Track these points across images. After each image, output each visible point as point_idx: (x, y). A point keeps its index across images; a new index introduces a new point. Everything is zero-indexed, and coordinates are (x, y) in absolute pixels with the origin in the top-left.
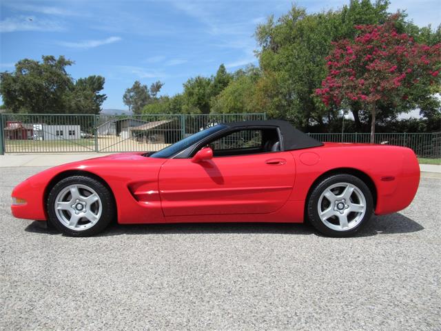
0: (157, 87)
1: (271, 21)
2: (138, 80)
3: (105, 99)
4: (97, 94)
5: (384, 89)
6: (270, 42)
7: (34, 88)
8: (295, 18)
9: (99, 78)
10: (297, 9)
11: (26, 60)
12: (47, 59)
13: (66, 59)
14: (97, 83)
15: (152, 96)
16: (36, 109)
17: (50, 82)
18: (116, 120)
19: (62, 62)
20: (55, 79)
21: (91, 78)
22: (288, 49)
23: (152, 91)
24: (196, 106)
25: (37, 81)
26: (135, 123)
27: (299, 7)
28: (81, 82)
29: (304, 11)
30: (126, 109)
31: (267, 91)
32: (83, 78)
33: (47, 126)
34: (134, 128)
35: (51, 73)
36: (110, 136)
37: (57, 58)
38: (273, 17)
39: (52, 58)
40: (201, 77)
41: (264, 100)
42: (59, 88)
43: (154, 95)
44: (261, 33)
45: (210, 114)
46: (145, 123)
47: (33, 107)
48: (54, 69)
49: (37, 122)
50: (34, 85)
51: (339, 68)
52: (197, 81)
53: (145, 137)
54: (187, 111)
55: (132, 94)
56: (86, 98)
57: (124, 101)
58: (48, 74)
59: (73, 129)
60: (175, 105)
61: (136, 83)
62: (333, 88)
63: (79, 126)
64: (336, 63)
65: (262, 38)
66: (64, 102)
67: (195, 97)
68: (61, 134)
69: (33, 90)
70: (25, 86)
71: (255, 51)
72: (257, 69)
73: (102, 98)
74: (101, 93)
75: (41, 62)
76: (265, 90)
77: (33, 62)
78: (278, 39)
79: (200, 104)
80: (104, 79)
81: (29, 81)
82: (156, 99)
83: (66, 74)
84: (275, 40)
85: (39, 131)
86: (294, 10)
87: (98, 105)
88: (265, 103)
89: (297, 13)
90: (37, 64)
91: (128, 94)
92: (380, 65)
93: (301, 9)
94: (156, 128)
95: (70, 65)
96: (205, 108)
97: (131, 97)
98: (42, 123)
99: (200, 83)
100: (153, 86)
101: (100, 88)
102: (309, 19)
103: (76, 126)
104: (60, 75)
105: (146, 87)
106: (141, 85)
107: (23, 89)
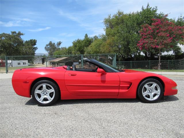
0: (59, 44)
1: (110, 17)
2: (51, 41)
3: (37, 49)
4: (34, 47)
5: (165, 43)
6: (110, 25)
7: (7, 45)
8: (119, 15)
9: (34, 40)
10: (120, 12)
11: (4, 33)
12: (13, 33)
13: (21, 33)
14: (33, 42)
15: (57, 47)
16: (9, 54)
17: (15, 42)
18: (42, 58)
19: (20, 34)
20: (17, 41)
21: (31, 40)
22: (117, 28)
23: (57, 45)
24: (78, 51)
25: (9, 42)
26: (51, 59)
27: (121, 11)
28: (27, 42)
29: (123, 13)
30: (46, 53)
31: (110, 45)
32: (28, 40)
33: (13, 61)
34: (51, 61)
35: (15, 38)
36: (40, 64)
37: (17, 32)
38: (110, 15)
39: (15, 32)
40: (80, 39)
41: (110, 48)
42: (18, 45)
43: (58, 47)
44: (106, 21)
45: (85, 54)
46: (55, 58)
47: (7, 53)
48: (16, 37)
49: (9, 59)
50: (8, 43)
51: (146, 36)
52: (77, 41)
53: (56, 64)
54: (74, 53)
55: (48, 46)
56: (30, 49)
57: (45, 50)
58: (14, 39)
59: (25, 62)
60: (69, 51)
61: (50, 42)
62: (144, 43)
63: (27, 61)
64: (144, 33)
65: (106, 23)
66: (20, 50)
67: (78, 48)
68: (20, 64)
69: (7, 46)
70: (4, 44)
71: (104, 29)
72: (104, 35)
73: (36, 49)
74: (35, 46)
75: (11, 34)
76: (110, 44)
77: (7, 34)
78: (113, 24)
79: (80, 50)
80: (36, 41)
81: (6, 42)
82: (59, 48)
83: (21, 39)
84: (112, 24)
85: (10, 63)
86: (119, 12)
87: (34, 51)
88: (110, 49)
89: (120, 13)
90: (9, 35)
91: (46, 47)
92: (163, 34)
93: (122, 12)
94: (61, 60)
95: (23, 35)
96: (82, 52)
97: (48, 48)
98: (11, 59)
99: (79, 41)
100: (58, 43)
101: (35, 44)
102: (125, 15)
103: (26, 61)
104: (18, 39)
105: (54, 44)
106: (52, 43)
107: (3, 45)
